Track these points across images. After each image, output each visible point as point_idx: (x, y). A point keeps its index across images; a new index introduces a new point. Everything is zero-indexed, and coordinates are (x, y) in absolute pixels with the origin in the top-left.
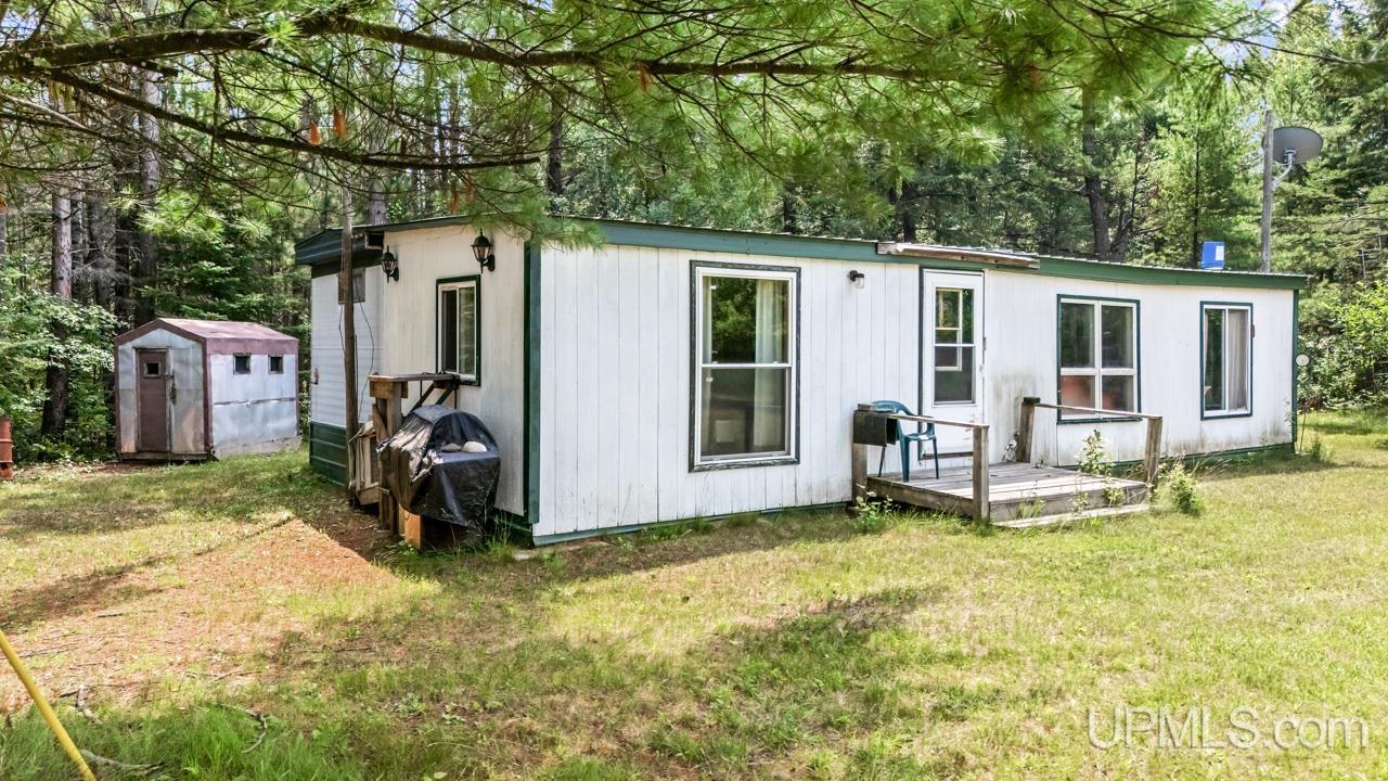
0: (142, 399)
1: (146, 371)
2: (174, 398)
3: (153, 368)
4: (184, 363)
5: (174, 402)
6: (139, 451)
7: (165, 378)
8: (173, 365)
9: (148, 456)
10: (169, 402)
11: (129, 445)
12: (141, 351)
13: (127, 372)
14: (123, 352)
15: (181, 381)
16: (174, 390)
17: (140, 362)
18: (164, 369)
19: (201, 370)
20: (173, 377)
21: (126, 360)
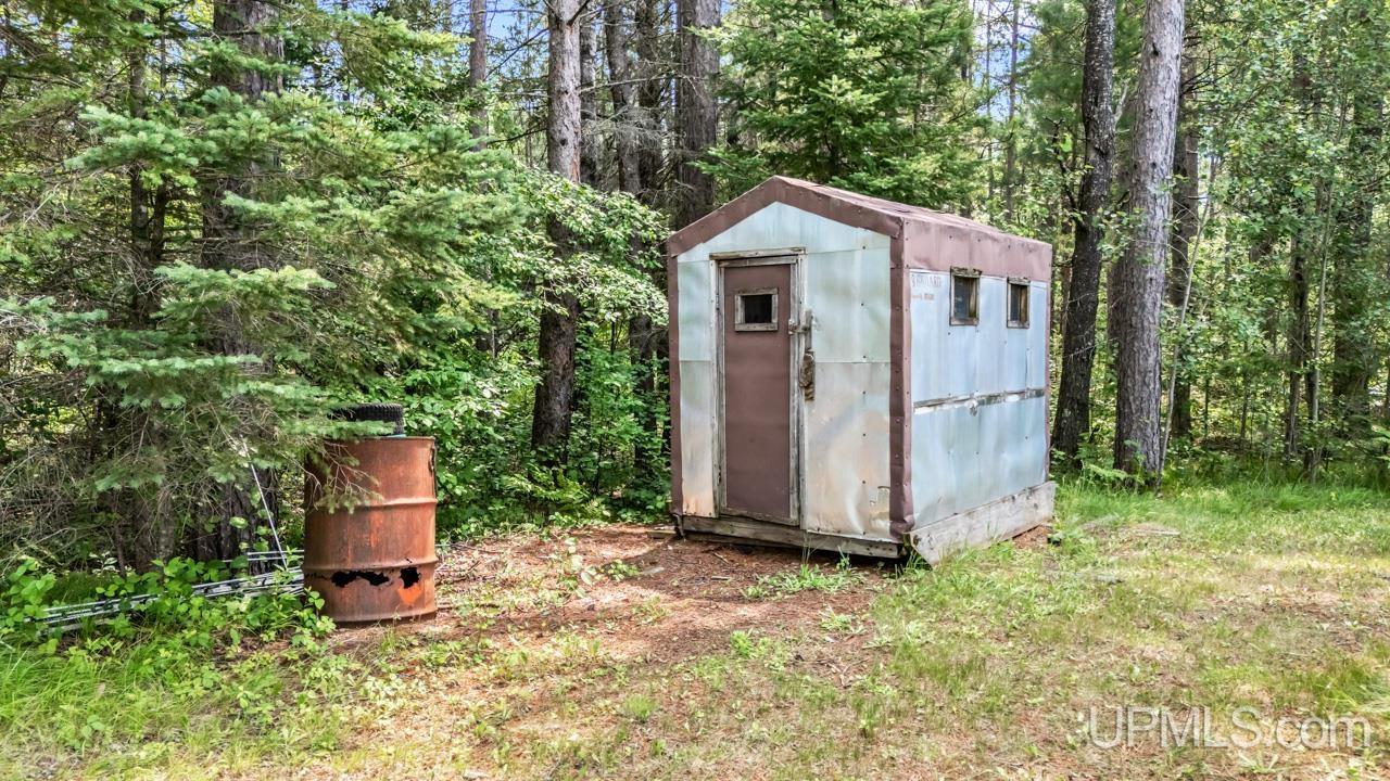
0: (730, 388)
1: (740, 316)
2: (808, 386)
3: (758, 309)
4: (838, 291)
5: (810, 398)
6: (722, 516)
7: (786, 334)
8: (809, 298)
9: (743, 530)
10: (797, 398)
11: (699, 496)
12: (729, 265)
13: (697, 319)
14: (689, 268)
15: (830, 341)
16: (809, 364)
17: (728, 292)
18: (786, 309)
19: (886, 312)
20: (807, 330)
21: (694, 289)
